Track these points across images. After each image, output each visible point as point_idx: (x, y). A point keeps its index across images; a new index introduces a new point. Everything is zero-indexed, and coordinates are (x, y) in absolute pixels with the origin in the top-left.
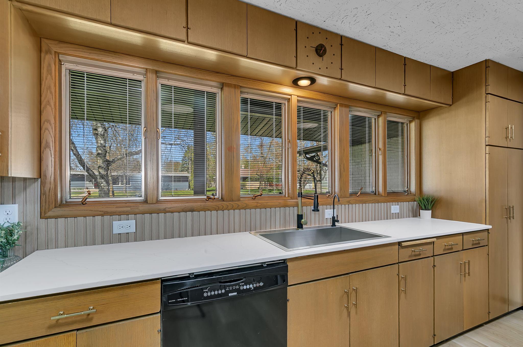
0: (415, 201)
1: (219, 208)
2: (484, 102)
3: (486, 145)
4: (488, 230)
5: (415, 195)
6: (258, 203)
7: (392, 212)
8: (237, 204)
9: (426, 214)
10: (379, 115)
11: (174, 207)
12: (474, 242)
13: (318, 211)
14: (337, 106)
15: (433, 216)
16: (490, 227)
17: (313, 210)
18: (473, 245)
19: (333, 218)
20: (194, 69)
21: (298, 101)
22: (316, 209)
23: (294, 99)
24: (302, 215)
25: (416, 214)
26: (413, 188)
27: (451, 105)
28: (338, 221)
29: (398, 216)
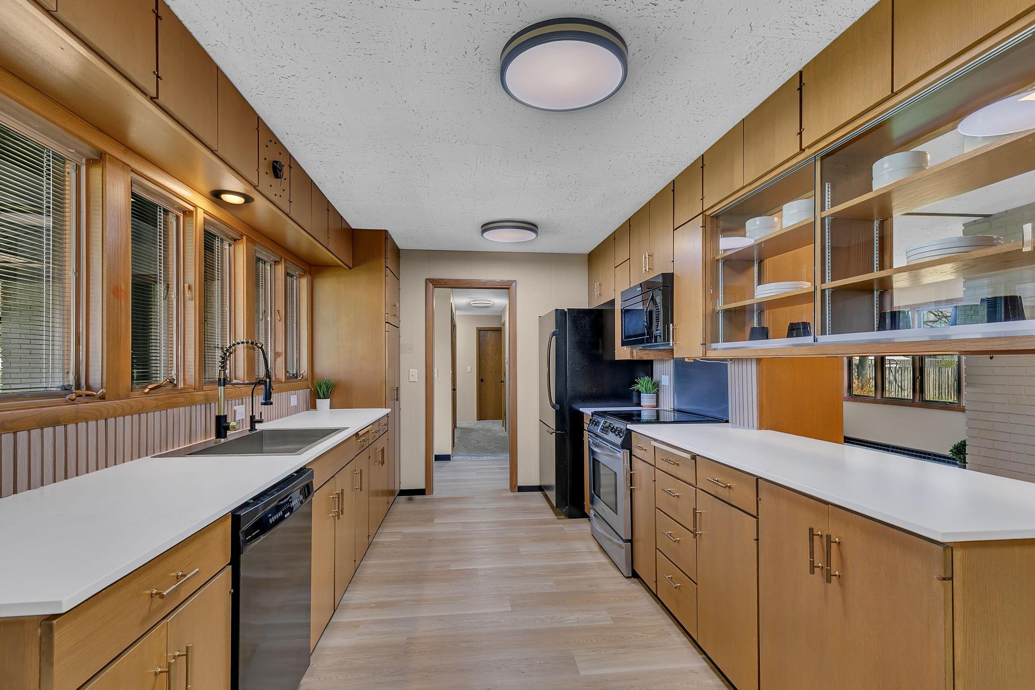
0: (308, 388)
1: (102, 414)
2: (384, 275)
3: (386, 322)
5: (307, 379)
6: (157, 400)
7: (292, 405)
8: (128, 404)
9: (324, 404)
10: (277, 261)
11: (18, 419)
14: (242, 238)
15: (332, 407)
19: (252, 417)
20: (60, 107)
21: (206, 221)
23: (201, 216)
24: (225, 416)
25: (308, 406)
26: (304, 368)
27: (350, 268)
28: (260, 422)
29: (296, 410)
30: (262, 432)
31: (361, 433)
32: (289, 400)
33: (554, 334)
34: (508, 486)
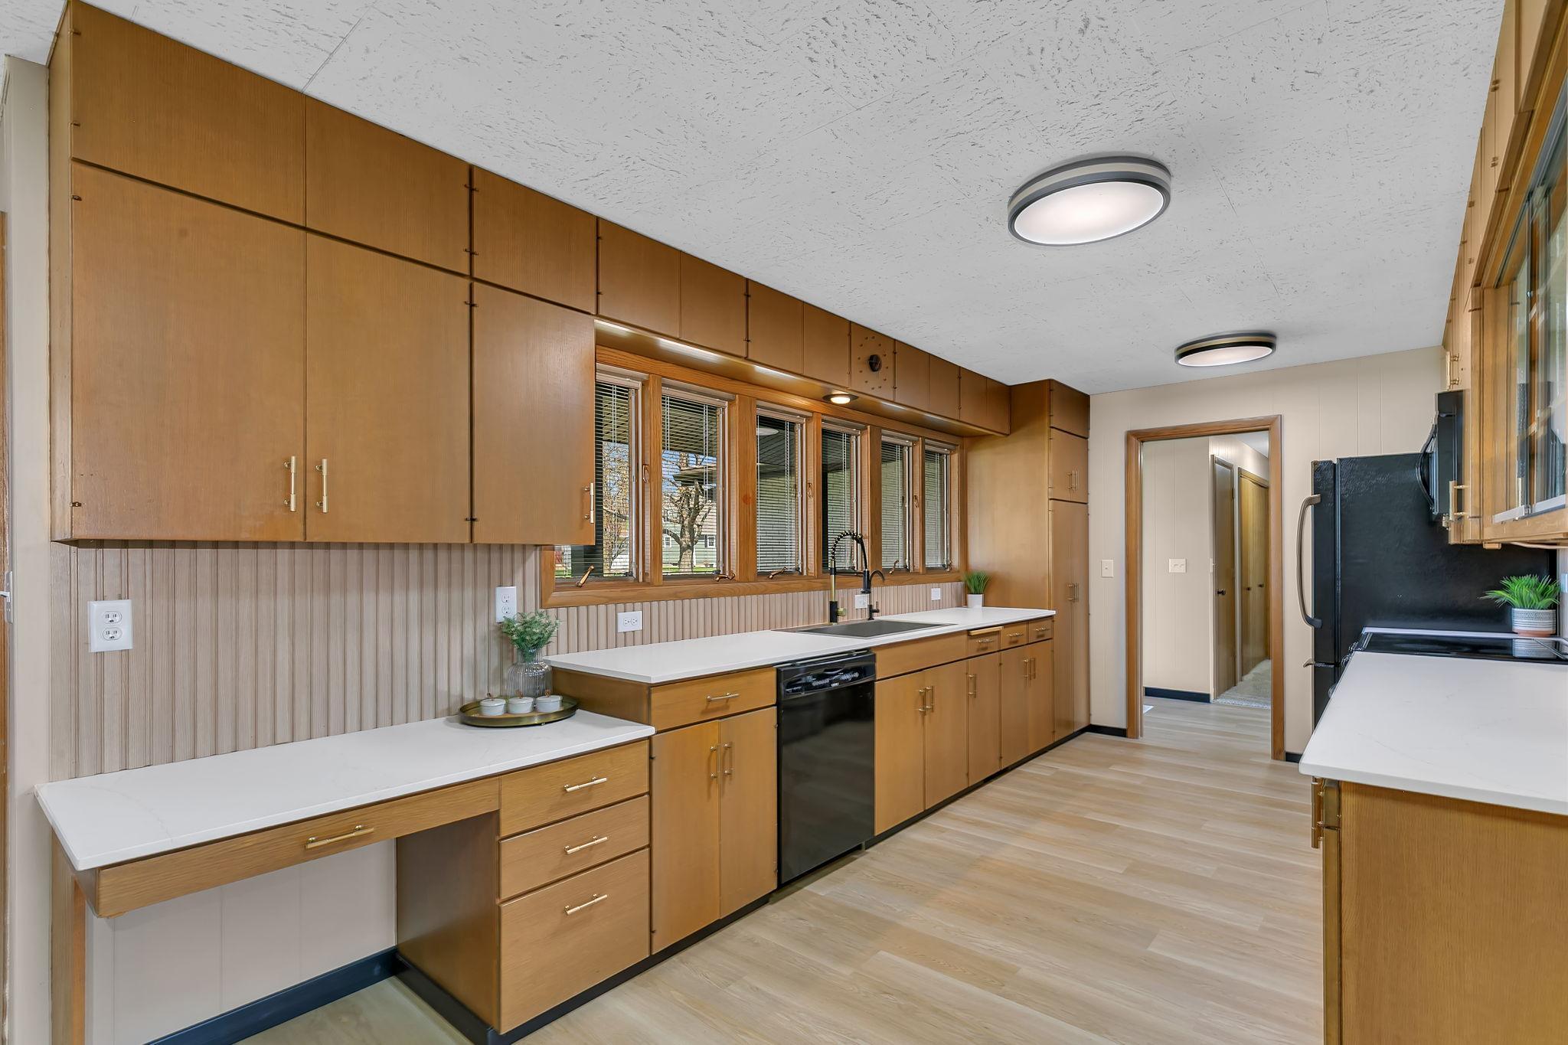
0: (960, 581)
1: (735, 592)
2: (1047, 439)
3: (1049, 499)
4: (1052, 616)
5: (958, 572)
6: (777, 584)
8: (754, 586)
9: (976, 600)
10: (914, 443)
12: (1039, 634)
14: (866, 428)
15: (984, 605)
16: (1053, 612)
18: (1037, 637)
19: (870, 606)
23: (818, 419)
24: (836, 603)
25: (963, 603)
26: (956, 562)
27: (1008, 435)
28: (877, 611)
29: (939, 605)
30: (881, 622)
31: (974, 633)
32: (928, 594)
33: (1309, 502)
34: (1269, 750)
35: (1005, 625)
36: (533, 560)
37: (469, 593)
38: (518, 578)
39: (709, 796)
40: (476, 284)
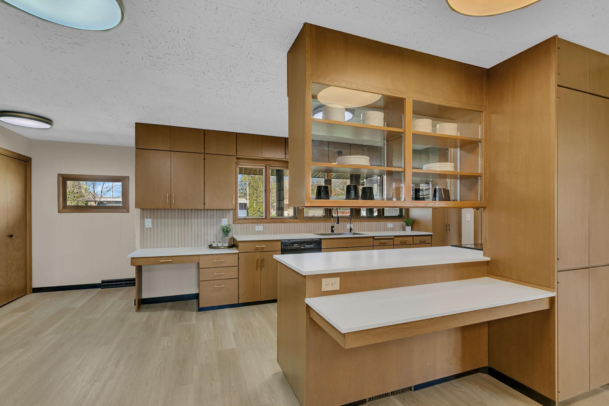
4: (431, 235)
5: (404, 218)
7: (388, 227)
9: (408, 228)
12: (421, 241)
13: (339, 223)
16: (432, 234)
17: (337, 223)
18: (420, 242)
19: (350, 228)
22: (338, 223)
24: (333, 226)
25: (403, 228)
29: (392, 230)
31: (375, 238)
32: (386, 225)
35: (395, 236)
36: (231, 212)
37: (203, 220)
38: (228, 216)
39: (257, 270)
40: (206, 155)
